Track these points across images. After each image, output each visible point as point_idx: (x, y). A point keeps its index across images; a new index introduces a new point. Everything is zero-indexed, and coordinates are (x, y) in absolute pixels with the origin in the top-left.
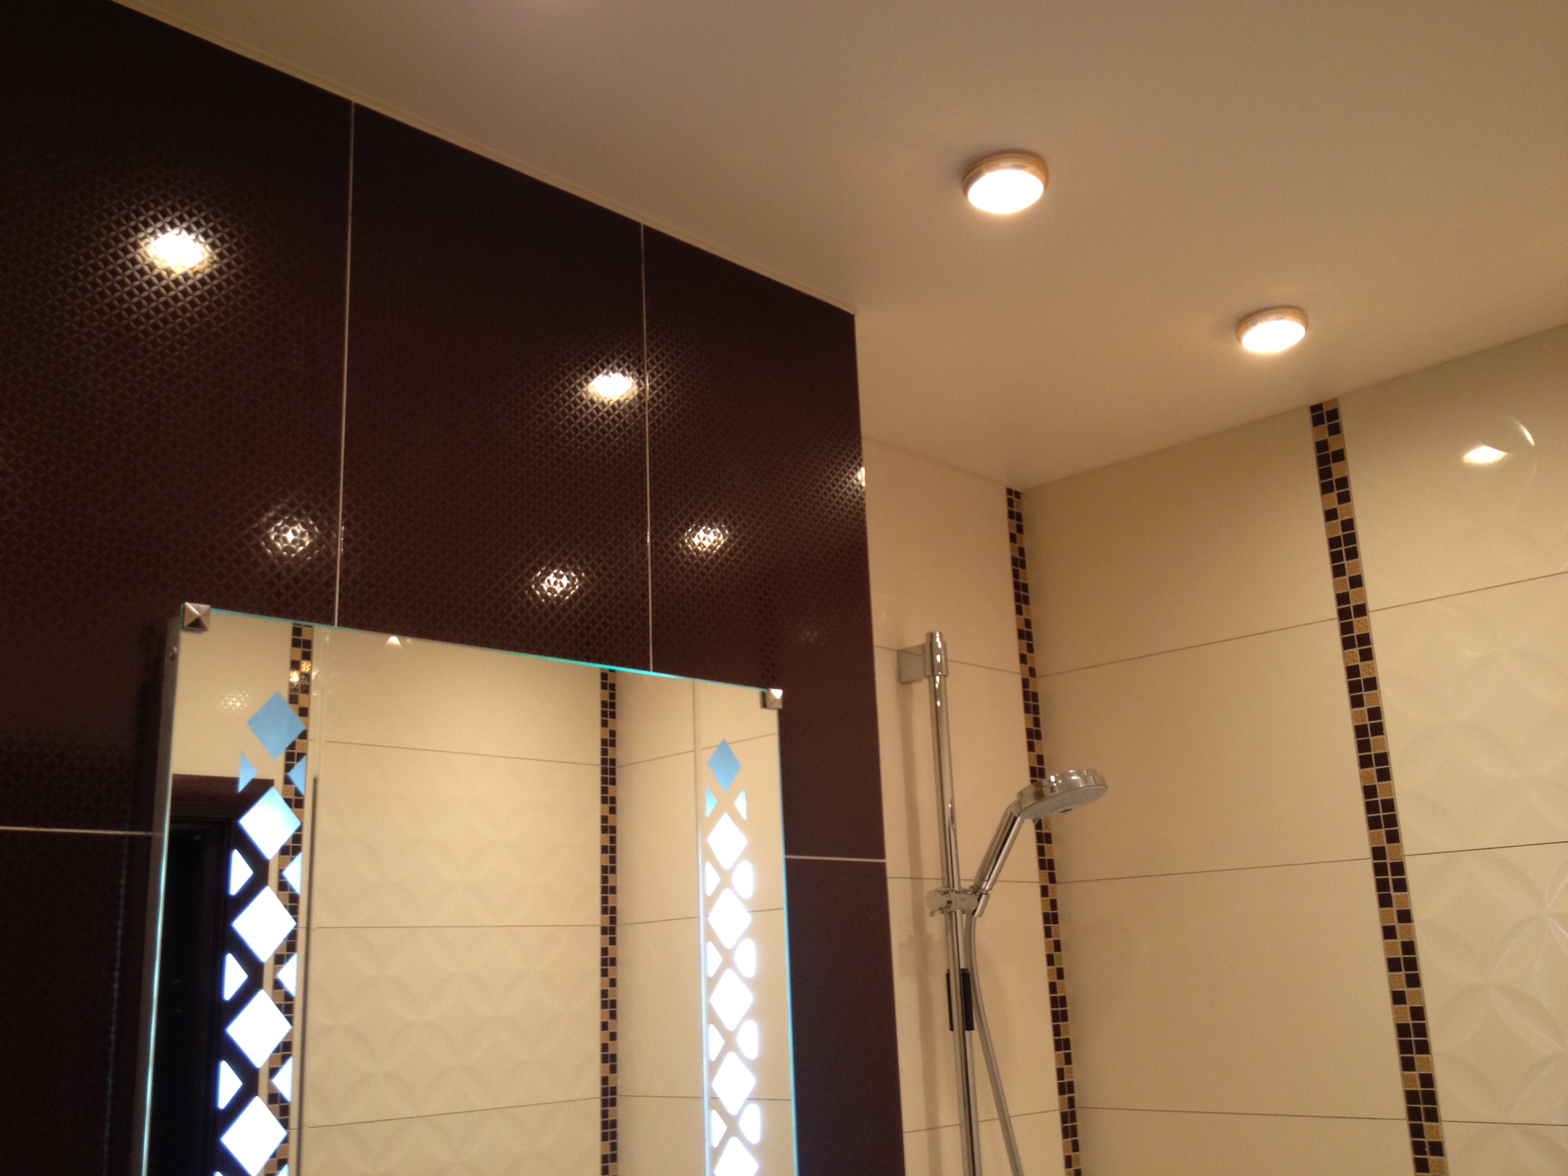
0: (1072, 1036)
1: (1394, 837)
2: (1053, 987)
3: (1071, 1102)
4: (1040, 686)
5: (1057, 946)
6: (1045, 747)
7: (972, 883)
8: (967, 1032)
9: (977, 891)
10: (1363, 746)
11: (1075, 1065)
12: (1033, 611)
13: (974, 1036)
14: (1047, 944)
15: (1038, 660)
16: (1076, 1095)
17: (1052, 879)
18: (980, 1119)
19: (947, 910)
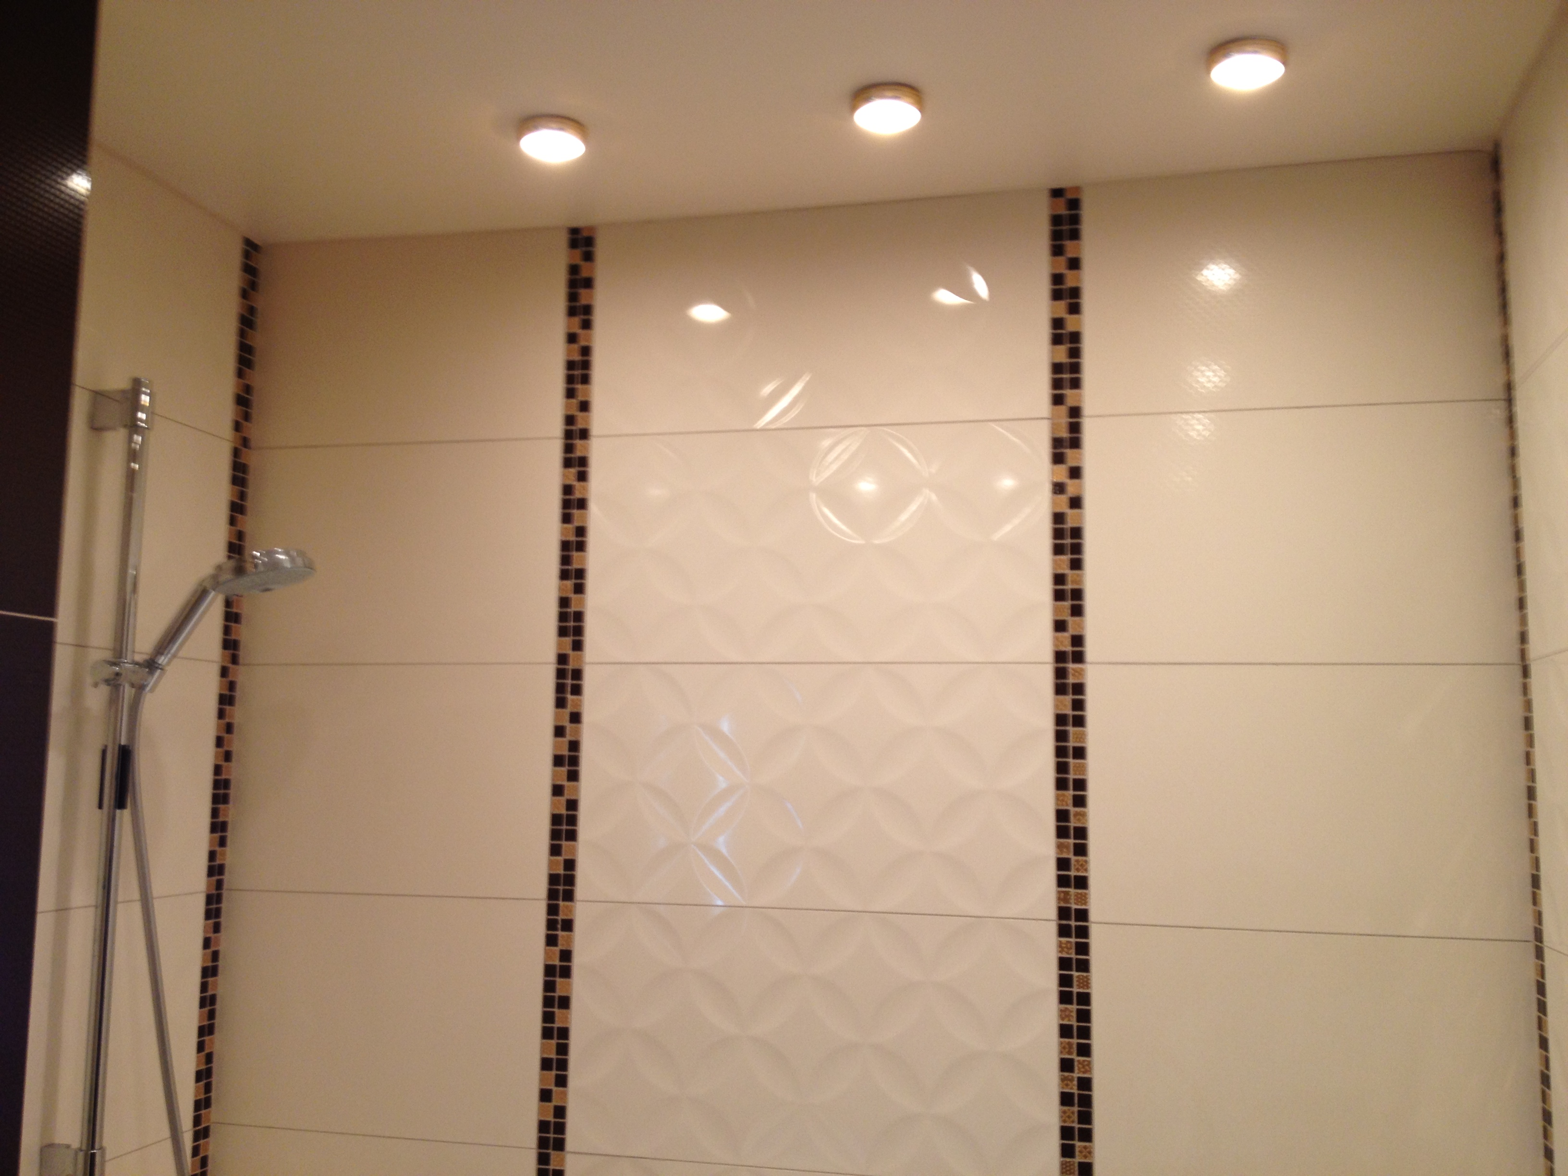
0: (229, 819)
1: (578, 646)
2: (217, 770)
3: (219, 885)
4: (252, 459)
5: (229, 728)
6: (248, 523)
7: (146, 657)
8: (118, 811)
9: (151, 665)
10: (565, 560)
11: (228, 849)
12: (256, 378)
13: (124, 816)
14: (218, 725)
15: (253, 431)
16: (226, 877)
17: (235, 660)
18: (120, 899)
19: (114, 683)
